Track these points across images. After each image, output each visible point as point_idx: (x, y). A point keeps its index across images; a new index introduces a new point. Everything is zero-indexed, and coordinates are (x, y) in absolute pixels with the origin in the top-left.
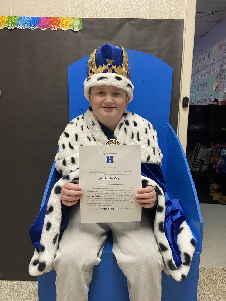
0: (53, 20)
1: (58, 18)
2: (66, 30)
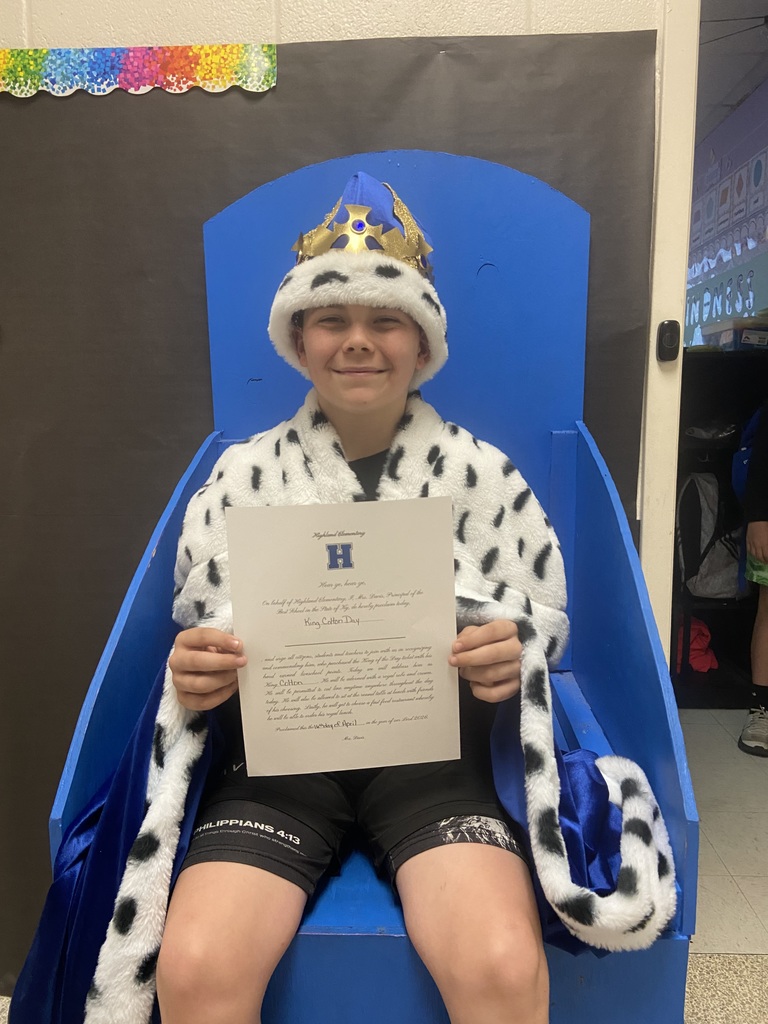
0: (172, 56)
1: (190, 47)
2: (219, 89)
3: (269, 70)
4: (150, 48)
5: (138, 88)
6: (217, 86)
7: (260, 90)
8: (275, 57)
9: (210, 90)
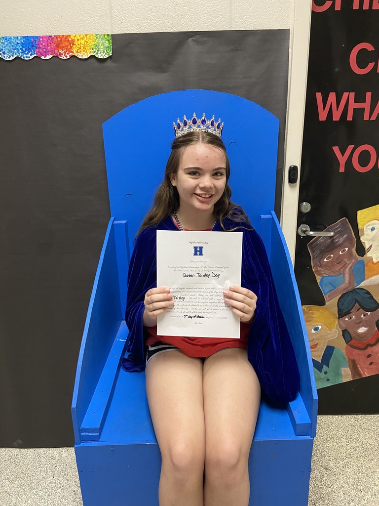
0: (61, 41)
1: (70, 36)
3: (108, 47)
4: (50, 36)
5: (45, 57)
6: (84, 56)
7: (105, 57)
8: (111, 41)
9: (81, 57)
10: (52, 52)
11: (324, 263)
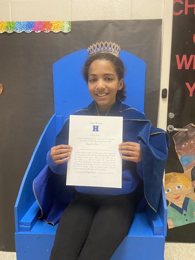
0: (46, 24)
1: (50, 22)
2: (57, 32)
3: (69, 27)
4: (41, 22)
5: (37, 31)
6: (56, 31)
7: (67, 32)
8: (70, 24)
9: (55, 32)
10: (41, 29)
11: (182, 148)
